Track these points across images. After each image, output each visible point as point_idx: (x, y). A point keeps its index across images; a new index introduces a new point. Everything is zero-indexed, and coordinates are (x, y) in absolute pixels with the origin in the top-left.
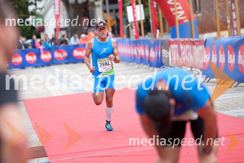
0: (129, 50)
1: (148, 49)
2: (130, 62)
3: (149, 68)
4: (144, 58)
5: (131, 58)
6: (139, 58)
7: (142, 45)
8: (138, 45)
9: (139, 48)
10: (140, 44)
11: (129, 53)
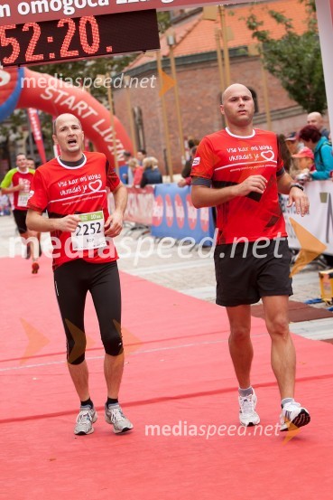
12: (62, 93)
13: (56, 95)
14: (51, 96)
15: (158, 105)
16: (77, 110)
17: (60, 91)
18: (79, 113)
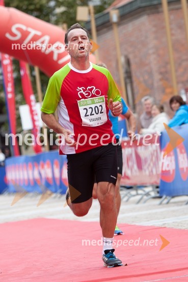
0: (25, 173)
1: (59, 166)
2: (28, 192)
3: (60, 197)
4: (52, 183)
5: (29, 185)
6: (43, 183)
7: (48, 161)
8: (41, 162)
9: (43, 167)
10: (44, 161)
11: (26, 177)
12: (33, 32)
13: (25, 34)
14: (19, 36)
15: (151, 51)
16: (52, 53)
17: (30, 30)
18: (55, 57)
